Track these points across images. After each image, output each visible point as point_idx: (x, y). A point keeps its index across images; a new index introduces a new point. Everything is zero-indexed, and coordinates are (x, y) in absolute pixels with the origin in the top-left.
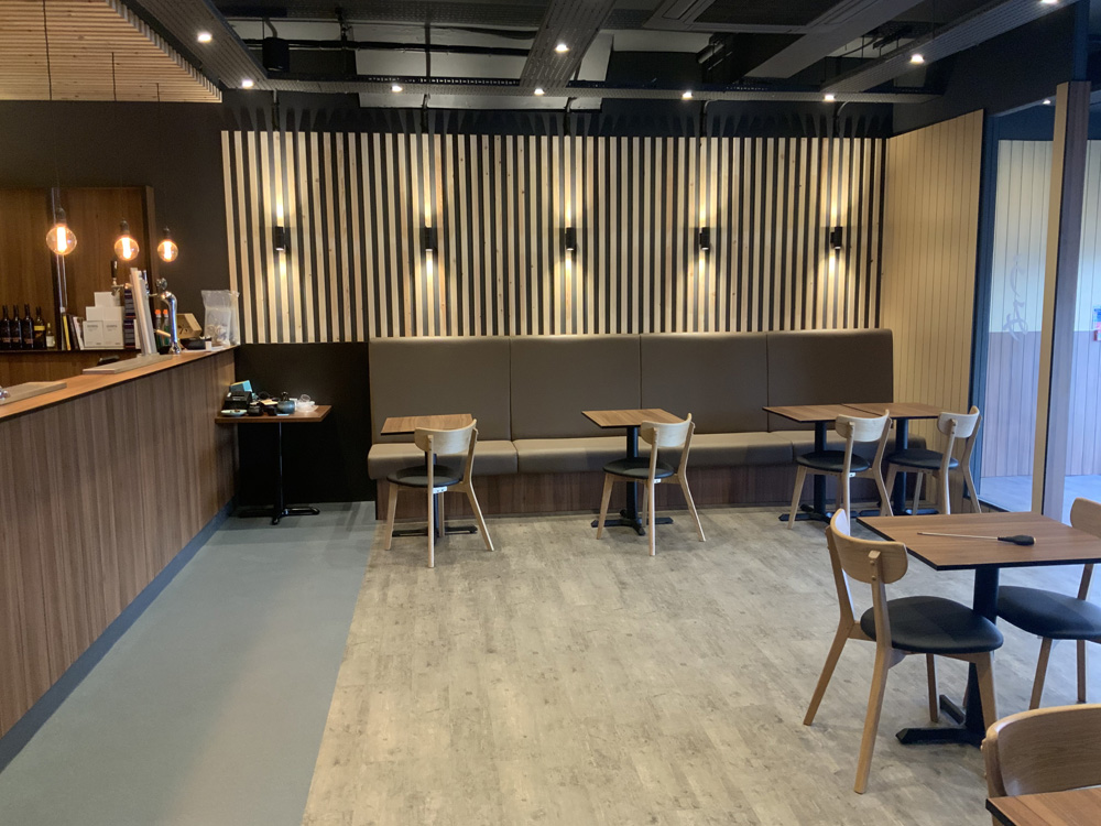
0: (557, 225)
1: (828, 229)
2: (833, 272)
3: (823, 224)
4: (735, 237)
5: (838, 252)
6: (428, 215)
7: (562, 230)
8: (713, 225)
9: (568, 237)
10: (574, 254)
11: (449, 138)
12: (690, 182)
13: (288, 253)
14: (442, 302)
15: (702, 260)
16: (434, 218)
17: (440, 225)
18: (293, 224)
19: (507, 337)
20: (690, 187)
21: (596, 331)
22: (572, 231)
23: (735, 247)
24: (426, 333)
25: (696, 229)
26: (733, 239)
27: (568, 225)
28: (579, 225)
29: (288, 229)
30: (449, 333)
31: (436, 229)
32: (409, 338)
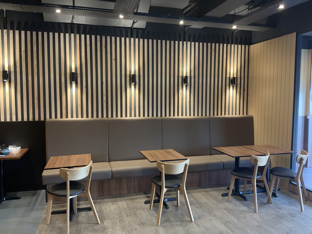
0: (128, 73)
1: (230, 78)
2: (232, 94)
3: (228, 76)
4: (197, 80)
5: (233, 86)
6: (73, 67)
7: (130, 75)
8: (188, 75)
9: (133, 78)
10: (135, 85)
11: (83, 36)
12: (180, 59)
13: (10, 82)
14: (79, 103)
15: (184, 89)
16: (76, 69)
17: (79, 72)
18: (12, 69)
19: (107, 119)
20: (180, 60)
21: (144, 116)
22: (134, 76)
23: (197, 84)
24: (72, 117)
25: (182, 77)
26: (196, 81)
27: (133, 73)
28: (137, 74)
29: (10, 72)
30: (82, 117)
31: (77, 73)
32: (64, 119)
